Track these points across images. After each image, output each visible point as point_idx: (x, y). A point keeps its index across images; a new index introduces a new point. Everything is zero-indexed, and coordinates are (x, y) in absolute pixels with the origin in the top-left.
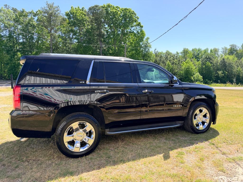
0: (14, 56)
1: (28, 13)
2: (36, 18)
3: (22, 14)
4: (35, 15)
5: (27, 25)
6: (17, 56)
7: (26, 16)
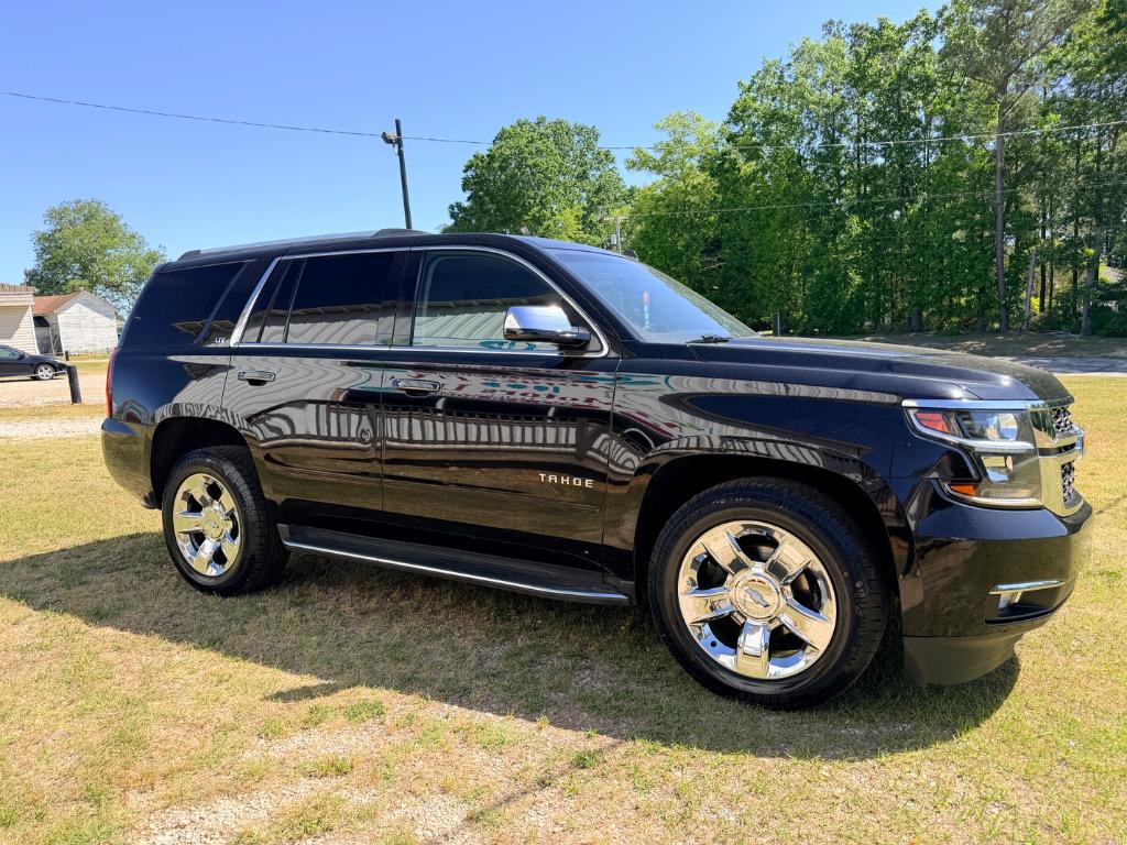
0: (835, 233)
1: (901, 30)
2: (937, 44)
3: (877, 41)
4: (931, 29)
5: (894, 89)
6: (844, 232)
7: (890, 47)
